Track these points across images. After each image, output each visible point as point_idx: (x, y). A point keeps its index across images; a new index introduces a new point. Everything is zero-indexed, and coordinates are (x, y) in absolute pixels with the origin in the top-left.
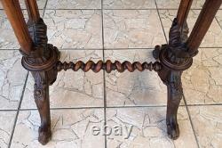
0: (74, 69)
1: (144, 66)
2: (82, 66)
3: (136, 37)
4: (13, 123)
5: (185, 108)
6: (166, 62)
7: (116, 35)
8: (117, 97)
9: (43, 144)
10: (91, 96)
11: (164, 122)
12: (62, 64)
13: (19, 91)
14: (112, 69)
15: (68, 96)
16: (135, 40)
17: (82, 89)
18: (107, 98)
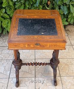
0: (26, 65)
1: (46, 64)
2: (29, 64)
3: (46, 55)
4: (7, 81)
5: (60, 77)
6: (52, 63)
7: (39, 54)
8: (39, 74)
9: (17, 87)
10: (31, 74)
11: (53, 81)
12: (23, 64)
13: (9, 72)
14: (37, 65)
15: (24, 74)
16: (45, 56)
17: (28, 72)
18: (36, 75)
